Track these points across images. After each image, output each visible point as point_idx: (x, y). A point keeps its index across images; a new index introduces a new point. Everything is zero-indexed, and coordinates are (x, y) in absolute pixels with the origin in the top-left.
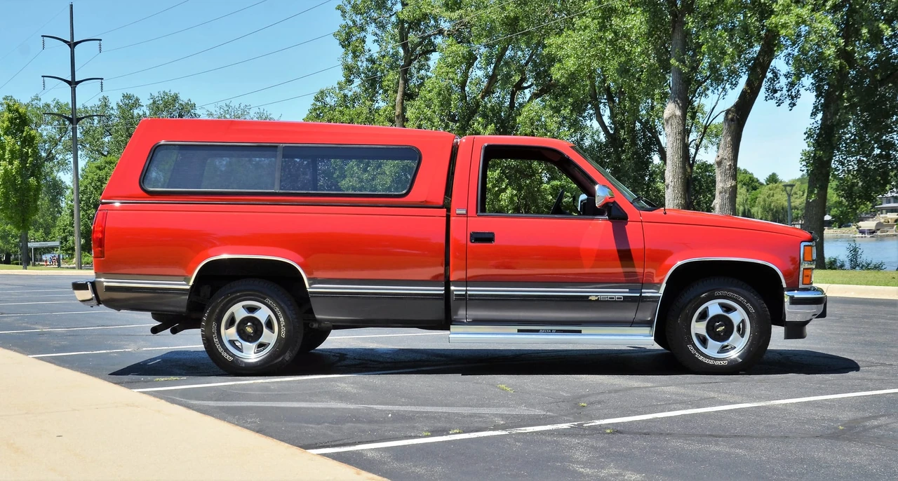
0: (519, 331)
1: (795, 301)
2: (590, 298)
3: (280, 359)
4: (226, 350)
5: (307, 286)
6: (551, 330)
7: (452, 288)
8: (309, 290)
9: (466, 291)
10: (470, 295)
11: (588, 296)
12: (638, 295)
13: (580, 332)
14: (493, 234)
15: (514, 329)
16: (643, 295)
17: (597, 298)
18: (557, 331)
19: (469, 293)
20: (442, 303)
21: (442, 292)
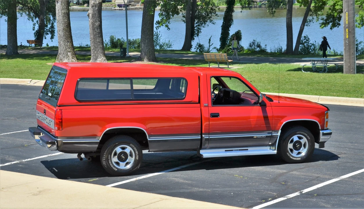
0: (226, 151)
1: (324, 134)
2: (254, 137)
3: (136, 168)
4: (114, 166)
5: (148, 138)
6: (237, 150)
7: (203, 136)
8: (149, 140)
9: (209, 137)
10: (210, 138)
11: (253, 137)
12: (271, 135)
13: (247, 150)
14: (219, 114)
15: (224, 150)
16: (273, 135)
17: (256, 137)
18: (239, 150)
19: (210, 137)
20: (199, 142)
21: (200, 138)
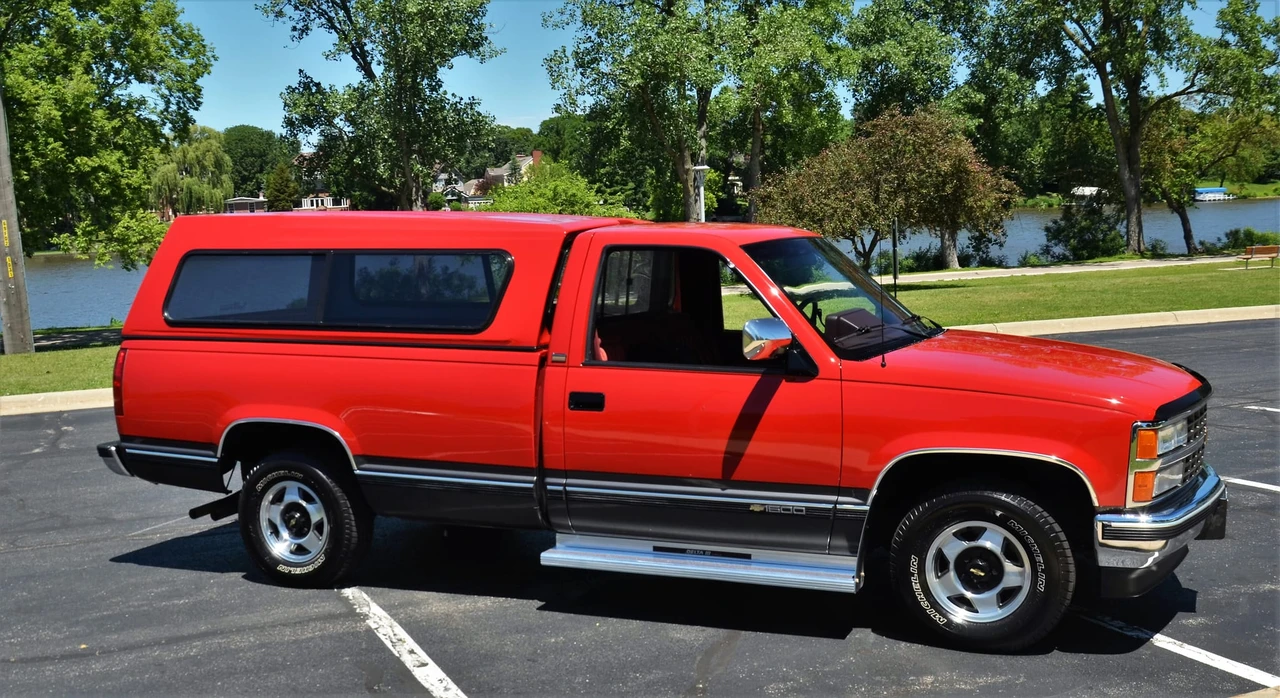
0: (656, 549)
2: (753, 508)
5: (355, 467)
6: (704, 552)
7: (547, 480)
8: (357, 472)
9: (565, 485)
10: (570, 493)
11: (749, 505)
12: (831, 506)
13: (748, 557)
14: (602, 395)
15: (648, 545)
16: (840, 507)
17: (762, 509)
18: (714, 553)
19: (570, 489)
20: (534, 501)
21: (531, 485)
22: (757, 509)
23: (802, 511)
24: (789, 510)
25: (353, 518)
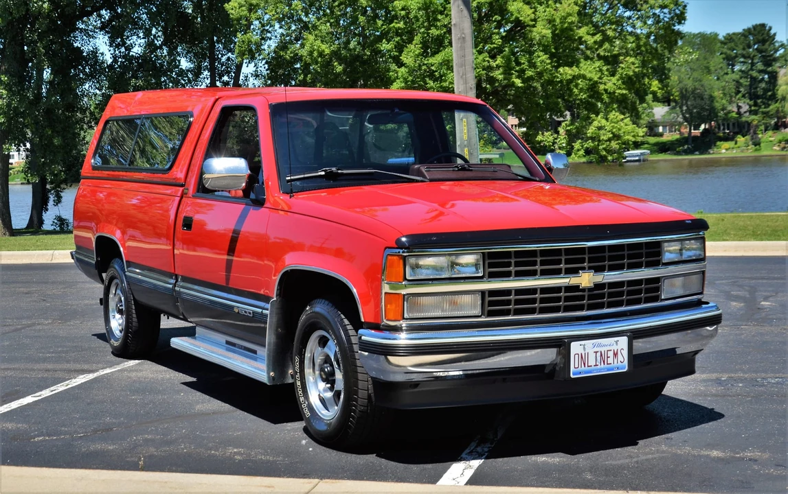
0: (228, 343)
2: (234, 309)
8: (126, 274)
11: (232, 307)
17: (238, 310)
21: (171, 286)
22: (236, 310)
23: (250, 313)
24: (245, 312)
25: (134, 308)
